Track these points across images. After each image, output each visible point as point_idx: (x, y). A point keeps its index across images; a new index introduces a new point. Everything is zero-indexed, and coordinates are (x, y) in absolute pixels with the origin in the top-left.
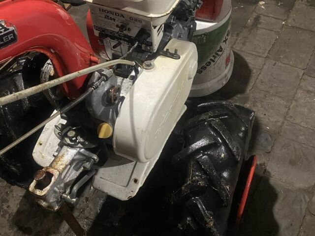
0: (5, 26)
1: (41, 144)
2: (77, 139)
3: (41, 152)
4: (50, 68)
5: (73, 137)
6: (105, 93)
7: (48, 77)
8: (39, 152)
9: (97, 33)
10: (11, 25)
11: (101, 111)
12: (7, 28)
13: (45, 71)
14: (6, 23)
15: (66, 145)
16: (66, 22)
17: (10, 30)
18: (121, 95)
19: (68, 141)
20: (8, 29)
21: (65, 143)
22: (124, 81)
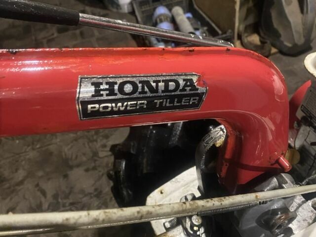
0: (196, 84)
1: (162, 193)
2: (199, 230)
3: (157, 201)
4: (220, 135)
5: (196, 226)
6: (269, 210)
7: (211, 145)
8: (155, 200)
9: (300, 114)
10: (204, 85)
11: (249, 226)
12: (197, 87)
13: (212, 136)
14: (199, 80)
15: (183, 226)
16: (276, 97)
17: (199, 92)
18: (290, 226)
19: (188, 225)
20: (197, 89)
21: (184, 223)
22: (305, 206)
